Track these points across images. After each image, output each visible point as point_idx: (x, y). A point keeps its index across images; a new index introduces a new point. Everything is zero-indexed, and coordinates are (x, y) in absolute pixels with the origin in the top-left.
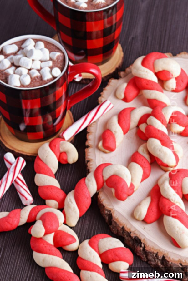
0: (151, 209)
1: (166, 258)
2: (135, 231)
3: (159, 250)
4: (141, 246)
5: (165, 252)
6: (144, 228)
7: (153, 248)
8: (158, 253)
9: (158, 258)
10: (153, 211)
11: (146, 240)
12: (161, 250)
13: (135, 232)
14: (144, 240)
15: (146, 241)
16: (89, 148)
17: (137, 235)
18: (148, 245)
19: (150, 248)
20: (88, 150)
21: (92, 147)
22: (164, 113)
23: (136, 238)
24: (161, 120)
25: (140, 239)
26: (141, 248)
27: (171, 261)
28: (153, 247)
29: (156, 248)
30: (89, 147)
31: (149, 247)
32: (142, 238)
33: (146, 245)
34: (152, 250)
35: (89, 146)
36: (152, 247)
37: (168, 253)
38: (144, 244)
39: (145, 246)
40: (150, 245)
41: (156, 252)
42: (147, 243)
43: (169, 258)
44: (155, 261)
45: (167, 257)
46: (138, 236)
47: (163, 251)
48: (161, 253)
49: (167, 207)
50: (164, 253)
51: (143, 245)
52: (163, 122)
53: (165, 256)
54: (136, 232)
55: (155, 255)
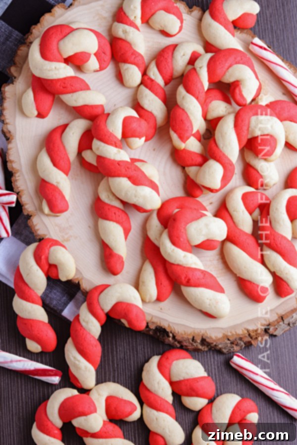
0: (161, 284)
1: (208, 340)
2: (152, 319)
3: (194, 333)
4: (168, 336)
5: (203, 332)
6: (161, 309)
7: (185, 334)
8: (193, 337)
9: (196, 342)
10: (164, 286)
11: (171, 325)
12: (196, 331)
13: (152, 321)
14: (169, 326)
15: (172, 328)
16: (32, 218)
17: (157, 323)
18: (177, 332)
19: (182, 334)
20: (32, 222)
21: (35, 215)
22: (112, 131)
23: (158, 327)
24: (114, 143)
25: (163, 327)
26: (171, 339)
27: (215, 341)
28: (184, 331)
29: (189, 331)
30: (31, 216)
31: (180, 333)
32: (164, 325)
33: (174, 332)
34: (186, 337)
35: (30, 214)
36: (183, 333)
37: (206, 332)
38: (171, 332)
39: (175, 334)
40: (180, 331)
41: (191, 337)
42: (175, 330)
43: (211, 338)
44: (194, 346)
45: (207, 337)
46: (159, 324)
47: (199, 331)
48: (198, 335)
49: (183, 278)
50: (201, 334)
51: (171, 335)
52: (117, 145)
53: (204, 337)
54: (155, 320)
55: (191, 341)
